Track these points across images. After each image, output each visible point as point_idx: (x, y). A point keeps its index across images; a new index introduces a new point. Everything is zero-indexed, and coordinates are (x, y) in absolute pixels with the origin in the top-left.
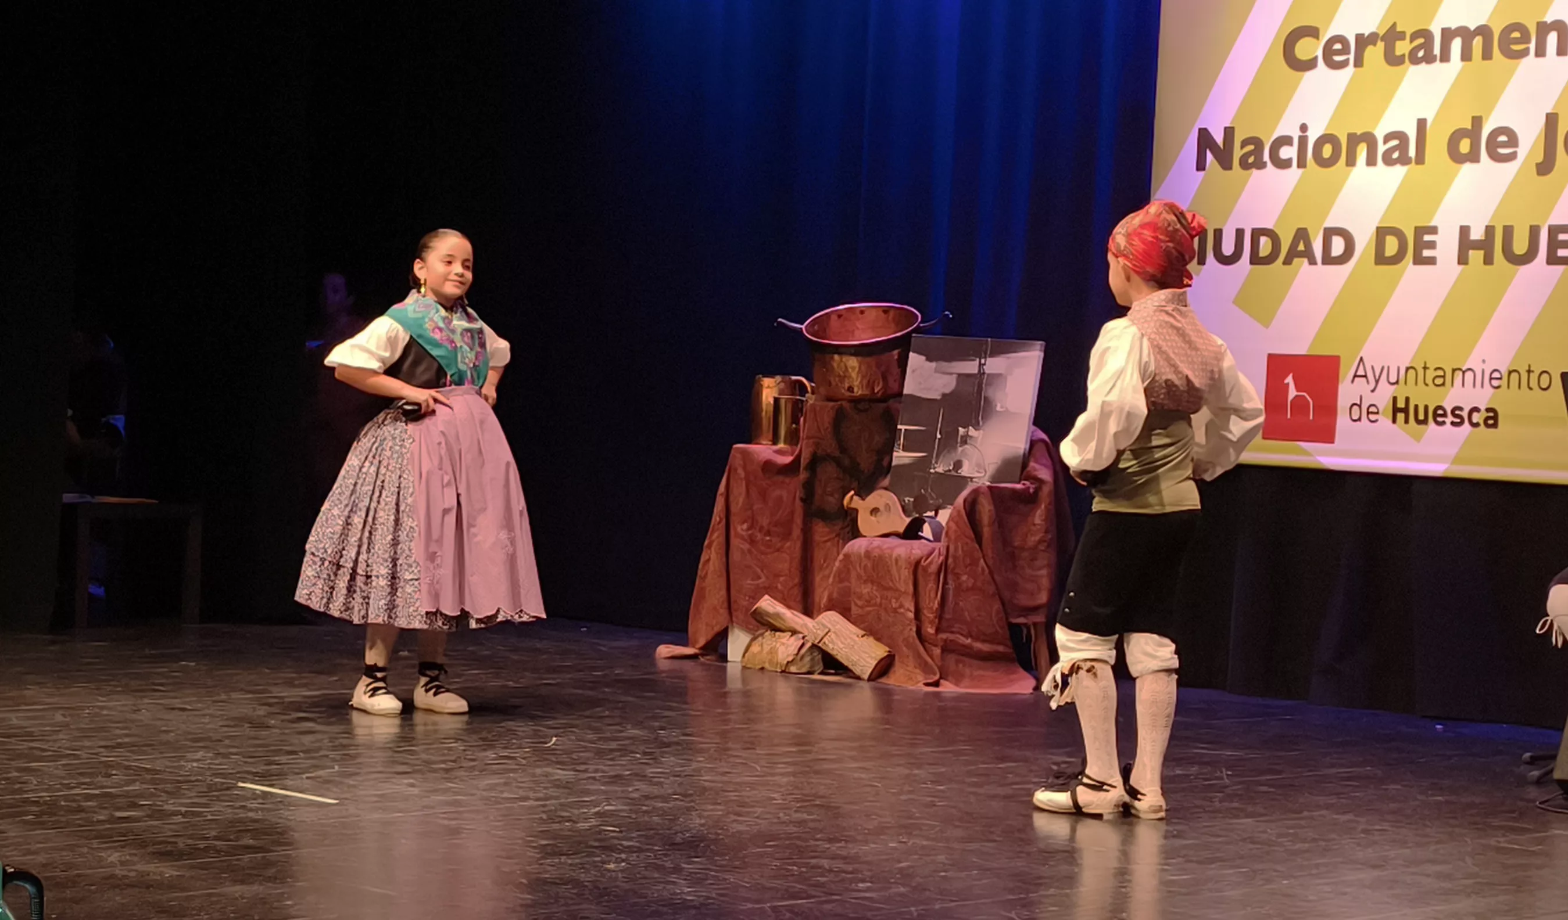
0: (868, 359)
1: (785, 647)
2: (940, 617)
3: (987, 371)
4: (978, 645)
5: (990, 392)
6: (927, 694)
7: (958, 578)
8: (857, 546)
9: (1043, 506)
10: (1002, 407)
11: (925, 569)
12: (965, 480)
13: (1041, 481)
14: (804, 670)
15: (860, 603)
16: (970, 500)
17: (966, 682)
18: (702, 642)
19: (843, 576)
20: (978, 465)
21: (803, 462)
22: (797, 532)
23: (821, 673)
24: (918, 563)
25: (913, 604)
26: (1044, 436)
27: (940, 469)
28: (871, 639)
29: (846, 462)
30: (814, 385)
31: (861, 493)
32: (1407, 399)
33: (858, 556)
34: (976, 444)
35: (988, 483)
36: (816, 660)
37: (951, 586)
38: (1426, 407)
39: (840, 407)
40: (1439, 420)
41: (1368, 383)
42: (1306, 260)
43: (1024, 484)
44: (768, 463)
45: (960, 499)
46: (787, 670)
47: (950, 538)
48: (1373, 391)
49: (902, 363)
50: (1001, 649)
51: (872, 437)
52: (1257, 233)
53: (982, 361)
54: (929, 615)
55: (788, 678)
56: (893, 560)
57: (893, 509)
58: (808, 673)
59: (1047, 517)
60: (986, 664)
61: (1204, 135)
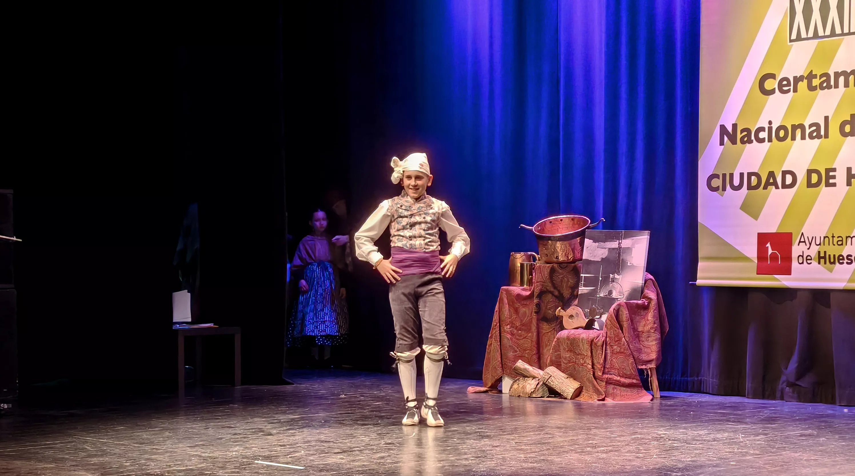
0: (566, 242)
1: (530, 385)
2: (604, 367)
3: (622, 247)
4: (623, 380)
5: (623, 256)
6: (599, 405)
7: (612, 348)
8: (563, 334)
9: (652, 311)
10: (630, 264)
11: (596, 344)
12: (614, 300)
13: (651, 299)
14: (539, 396)
15: (565, 362)
16: (616, 309)
17: (618, 398)
18: (490, 385)
19: (557, 349)
20: (620, 292)
21: (536, 294)
22: (534, 328)
23: (548, 397)
24: (592, 341)
25: (590, 361)
26: (652, 277)
27: (602, 295)
28: (572, 379)
29: (556, 293)
30: (539, 256)
31: (564, 308)
32: (825, 252)
33: (564, 339)
34: (618, 281)
35: (625, 301)
36: (545, 390)
37: (609, 352)
38: (834, 256)
39: (553, 267)
40: (841, 261)
41: (806, 245)
42: (774, 187)
43: (642, 301)
44: (519, 295)
45: (612, 309)
46: (531, 396)
47: (608, 328)
48: (808, 249)
49: (582, 244)
50: (634, 381)
51: (568, 281)
52: (750, 175)
53: (620, 241)
54: (599, 366)
55: (532, 401)
56: (580, 340)
57: (579, 315)
58: (541, 397)
59: (654, 317)
60: (628, 389)
61: (723, 128)
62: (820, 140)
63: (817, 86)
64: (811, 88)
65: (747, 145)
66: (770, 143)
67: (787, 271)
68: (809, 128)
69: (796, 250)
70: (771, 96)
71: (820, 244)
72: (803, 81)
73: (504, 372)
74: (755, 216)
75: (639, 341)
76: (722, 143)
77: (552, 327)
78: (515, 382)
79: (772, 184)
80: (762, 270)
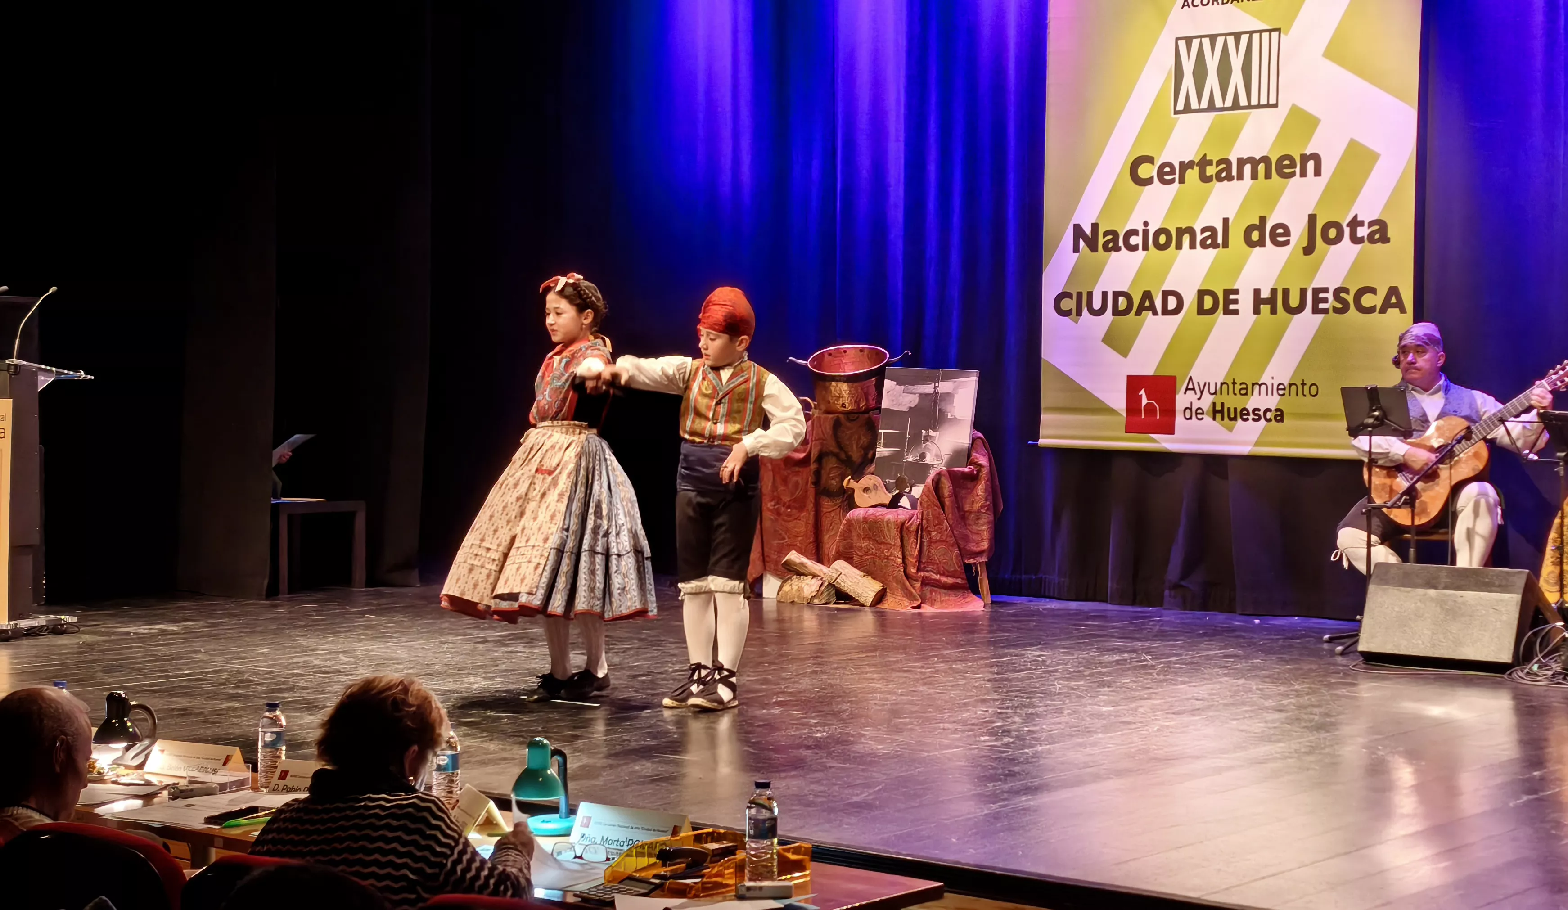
0: (856, 384)
1: (809, 587)
2: (920, 561)
3: (940, 392)
4: (944, 579)
5: (942, 405)
6: (912, 614)
7: (930, 534)
8: (855, 513)
9: (983, 482)
10: (951, 416)
11: (907, 529)
12: (929, 466)
13: (981, 466)
14: (823, 602)
15: (859, 553)
16: (935, 479)
17: (938, 604)
19: (846, 534)
20: (937, 456)
21: (813, 457)
23: (834, 604)
24: (902, 524)
25: (900, 553)
26: (980, 435)
27: (910, 459)
28: (870, 578)
29: (843, 456)
30: (817, 403)
31: (858, 477)
32: (1223, 404)
33: (858, 521)
34: (934, 441)
35: (946, 468)
36: (831, 593)
37: (925, 539)
38: (1235, 409)
39: (838, 418)
40: (1244, 417)
41: (1196, 393)
42: (1151, 312)
43: (969, 467)
45: (927, 479)
46: (811, 602)
47: (923, 507)
48: (1199, 399)
49: (880, 387)
50: (959, 581)
51: (859, 439)
52: (1116, 295)
53: (937, 384)
54: (911, 560)
55: (812, 608)
56: (885, 523)
57: (879, 488)
58: (826, 603)
59: (986, 490)
60: (950, 592)
61: (1078, 229)
62: (1217, 250)
63: (1212, 176)
64: (1205, 179)
65: (1113, 253)
66: (1145, 252)
67: (1170, 429)
68: (1202, 233)
69: (1182, 400)
70: (1147, 187)
71: (1215, 393)
72: (1192, 168)
73: (767, 568)
74: (1124, 353)
75: (966, 524)
76: (1076, 249)
77: (836, 505)
78: (785, 582)
79: (1147, 309)
80: (1132, 427)
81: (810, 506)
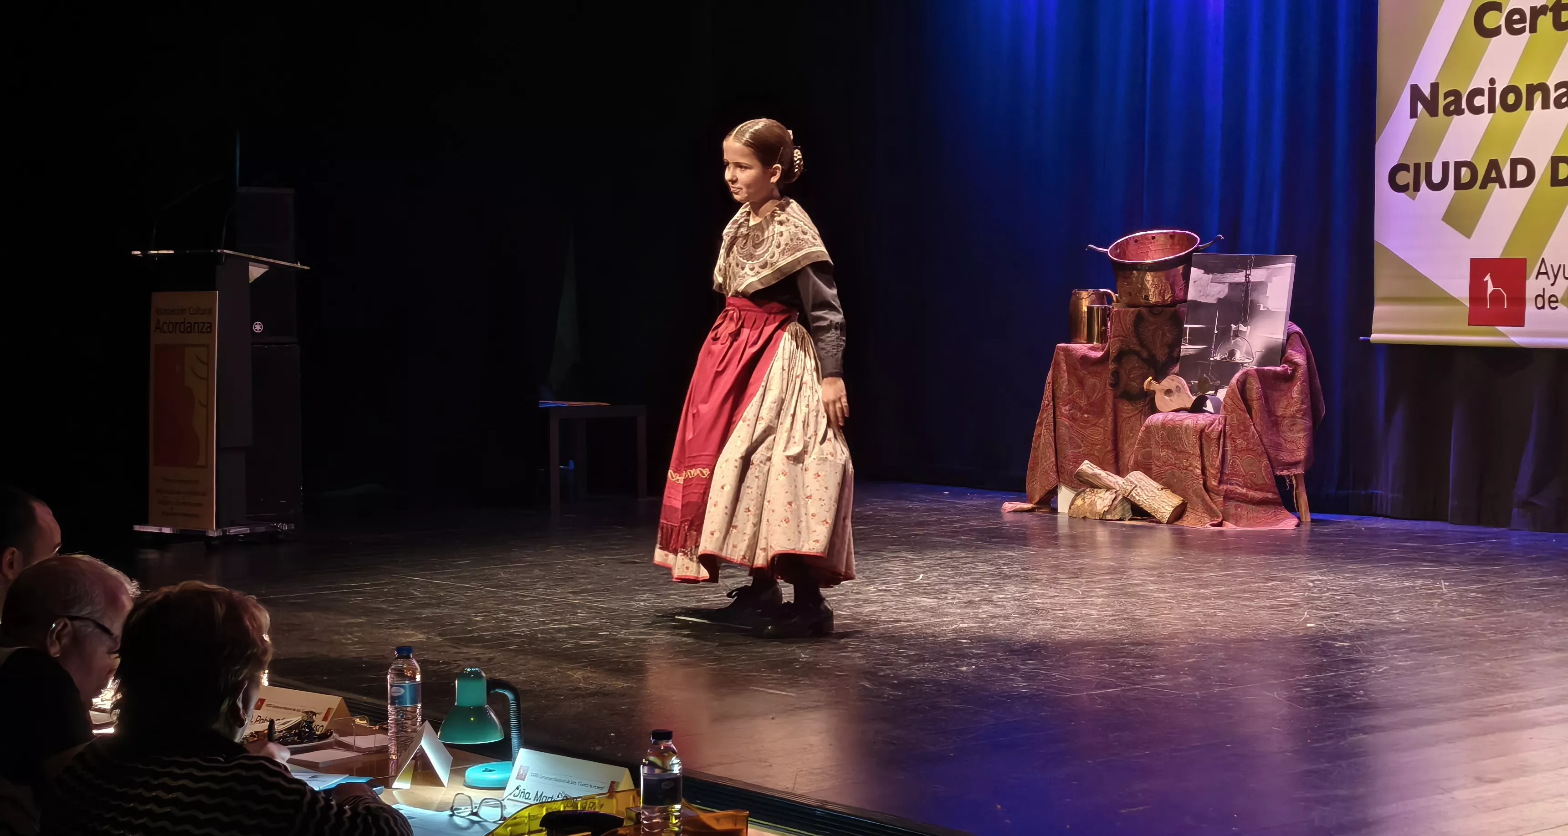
0: (1160, 274)
1: (1102, 501)
2: (1222, 473)
3: (1252, 281)
4: (1251, 493)
5: (1254, 296)
6: (1213, 532)
7: (1235, 442)
8: (1155, 419)
9: (1299, 383)
10: (1264, 308)
11: (1208, 435)
12: (1237, 366)
13: (1297, 364)
14: (1117, 517)
15: (1158, 464)
16: (1241, 380)
17: (1244, 521)
18: (1037, 499)
19: (1145, 443)
20: (1247, 353)
21: (1112, 356)
23: (1130, 520)
24: (1202, 430)
25: (1199, 462)
26: (1298, 329)
27: (1218, 358)
28: (1169, 491)
29: (1145, 355)
30: (1117, 295)
31: (1158, 378)
33: (1156, 427)
34: (1245, 336)
35: (1255, 367)
36: (1126, 509)
37: (1229, 448)
39: (1140, 311)
41: (1549, 278)
42: (1497, 185)
43: (1283, 367)
44: (1085, 359)
45: (1234, 380)
46: (1104, 518)
47: (1227, 412)
48: (1553, 285)
49: (1186, 276)
50: (1270, 495)
51: (1164, 335)
52: (1459, 165)
53: (1248, 272)
54: (1212, 471)
55: (1104, 525)
56: (1183, 430)
57: (1182, 389)
58: (1120, 520)
59: (1302, 392)
60: (1259, 508)
61: (1415, 90)
64: (1559, 26)
65: (1455, 117)
66: (1492, 114)
67: (1518, 321)
68: (1556, 90)
69: (1533, 286)
70: (1494, 39)
72: (1545, 14)
73: (1061, 480)
74: (1467, 231)
75: (1278, 431)
76: (1413, 114)
77: (1137, 409)
78: (1078, 495)
79: (1494, 180)
80: (1476, 318)
81: (1109, 410)
